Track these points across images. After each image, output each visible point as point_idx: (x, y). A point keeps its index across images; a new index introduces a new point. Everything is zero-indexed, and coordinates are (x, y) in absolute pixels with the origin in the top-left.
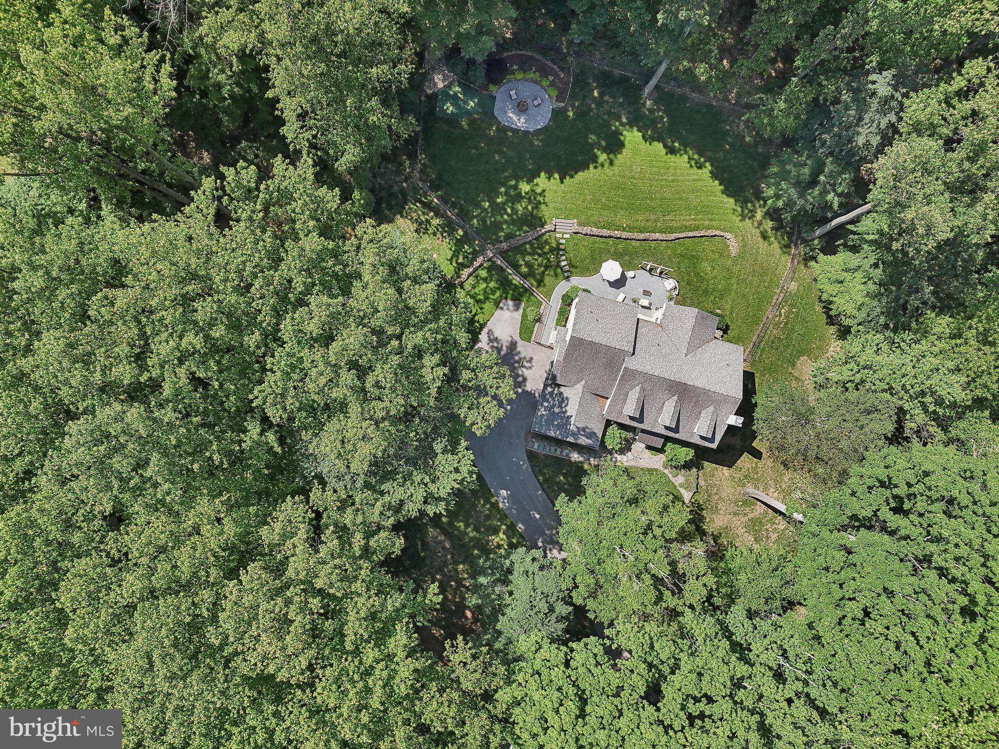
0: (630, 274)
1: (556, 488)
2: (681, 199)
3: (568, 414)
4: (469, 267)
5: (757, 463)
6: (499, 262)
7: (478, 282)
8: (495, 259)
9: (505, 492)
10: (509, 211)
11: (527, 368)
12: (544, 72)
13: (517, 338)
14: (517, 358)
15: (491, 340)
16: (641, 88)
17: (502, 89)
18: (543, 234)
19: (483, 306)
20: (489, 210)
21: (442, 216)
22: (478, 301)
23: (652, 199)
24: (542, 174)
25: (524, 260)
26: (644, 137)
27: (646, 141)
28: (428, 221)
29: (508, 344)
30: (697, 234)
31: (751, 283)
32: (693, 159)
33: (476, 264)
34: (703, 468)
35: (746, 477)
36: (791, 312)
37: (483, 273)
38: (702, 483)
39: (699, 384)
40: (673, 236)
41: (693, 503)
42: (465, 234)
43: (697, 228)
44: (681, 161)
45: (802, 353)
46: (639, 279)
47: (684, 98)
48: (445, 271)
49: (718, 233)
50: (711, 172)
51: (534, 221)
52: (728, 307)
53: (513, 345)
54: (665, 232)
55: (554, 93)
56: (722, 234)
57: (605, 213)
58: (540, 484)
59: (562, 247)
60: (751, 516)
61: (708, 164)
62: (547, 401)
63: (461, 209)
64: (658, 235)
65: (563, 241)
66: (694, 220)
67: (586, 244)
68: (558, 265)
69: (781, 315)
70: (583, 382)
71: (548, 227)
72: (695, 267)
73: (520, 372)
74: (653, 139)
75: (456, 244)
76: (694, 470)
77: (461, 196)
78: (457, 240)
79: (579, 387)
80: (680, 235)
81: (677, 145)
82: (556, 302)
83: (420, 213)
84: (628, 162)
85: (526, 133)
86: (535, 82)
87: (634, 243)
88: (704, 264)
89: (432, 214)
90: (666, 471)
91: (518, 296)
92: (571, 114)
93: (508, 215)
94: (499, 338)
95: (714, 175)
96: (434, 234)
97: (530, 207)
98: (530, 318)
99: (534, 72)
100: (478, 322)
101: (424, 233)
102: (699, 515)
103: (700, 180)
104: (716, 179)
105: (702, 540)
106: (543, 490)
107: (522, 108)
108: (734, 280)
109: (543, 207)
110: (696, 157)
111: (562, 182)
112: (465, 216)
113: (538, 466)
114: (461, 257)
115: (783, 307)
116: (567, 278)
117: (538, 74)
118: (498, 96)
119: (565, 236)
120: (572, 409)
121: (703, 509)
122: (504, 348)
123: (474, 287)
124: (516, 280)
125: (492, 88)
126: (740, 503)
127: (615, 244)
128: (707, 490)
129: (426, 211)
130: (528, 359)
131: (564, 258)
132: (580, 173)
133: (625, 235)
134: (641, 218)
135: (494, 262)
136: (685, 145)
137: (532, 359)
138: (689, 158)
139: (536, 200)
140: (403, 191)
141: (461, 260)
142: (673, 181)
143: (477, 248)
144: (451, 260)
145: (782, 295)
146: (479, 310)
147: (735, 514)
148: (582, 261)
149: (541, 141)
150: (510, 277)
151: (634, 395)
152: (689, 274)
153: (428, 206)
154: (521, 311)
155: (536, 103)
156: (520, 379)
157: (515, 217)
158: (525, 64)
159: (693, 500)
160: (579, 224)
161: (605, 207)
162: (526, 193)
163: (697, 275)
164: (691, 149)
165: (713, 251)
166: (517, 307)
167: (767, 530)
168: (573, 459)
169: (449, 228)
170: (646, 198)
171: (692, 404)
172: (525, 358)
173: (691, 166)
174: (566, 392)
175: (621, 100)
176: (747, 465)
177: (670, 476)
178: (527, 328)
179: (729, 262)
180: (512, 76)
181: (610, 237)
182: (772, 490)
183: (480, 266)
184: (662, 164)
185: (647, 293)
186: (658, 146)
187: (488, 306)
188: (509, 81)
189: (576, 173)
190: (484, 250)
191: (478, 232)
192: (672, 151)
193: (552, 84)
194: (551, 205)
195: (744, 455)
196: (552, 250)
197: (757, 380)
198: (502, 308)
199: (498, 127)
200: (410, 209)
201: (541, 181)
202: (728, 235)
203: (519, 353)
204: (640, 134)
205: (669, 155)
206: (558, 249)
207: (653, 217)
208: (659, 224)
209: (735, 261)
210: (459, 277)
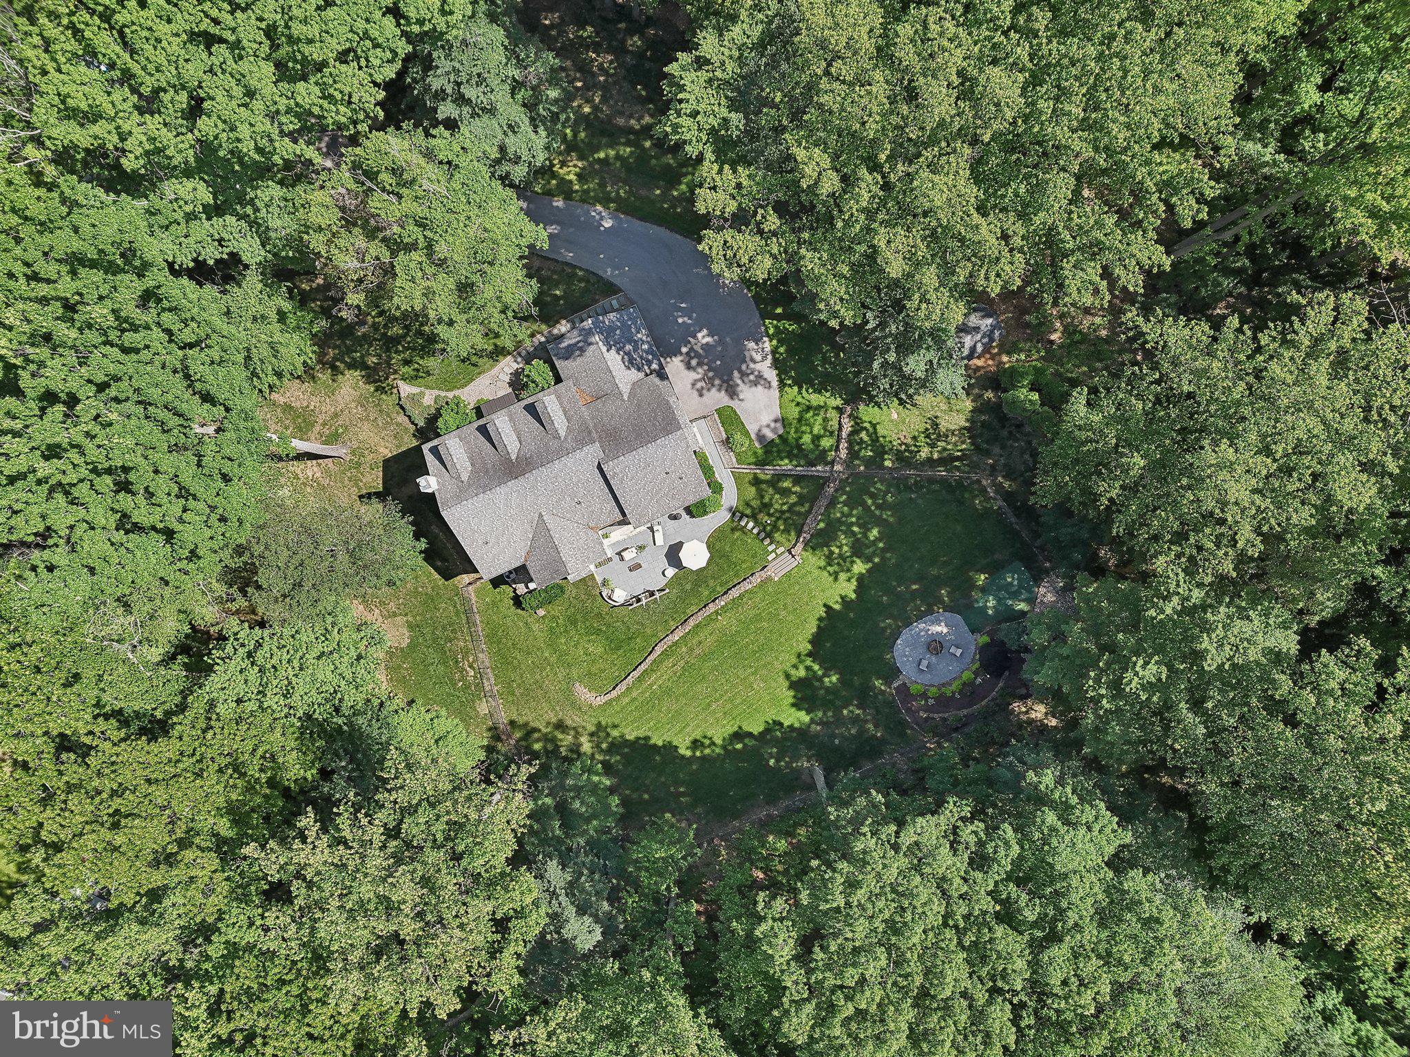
0: (671, 572)
1: (555, 277)
2: (684, 695)
3: (613, 351)
4: (849, 435)
5: (360, 489)
6: (819, 468)
7: (825, 430)
8: (827, 468)
9: (607, 225)
10: (855, 529)
11: (696, 381)
12: (943, 702)
13: (734, 404)
14: (717, 382)
15: (760, 377)
16: (828, 772)
17: (973, 647)
18: (798, 537)
19: (798, 409)
20: (877, 512)
21: (923, 464)
22: (809, 408)
23: (715, 668)
24: (853, 596)
25: (795, 493)
26: (781, 724)
27: (774, 722)
28: (933, 446)
29: (739, 389)
30: (636, 674)
31: (533, 673)
32: (709, 746)
33: (843, 445)
34: (414, 435)
35: (359, 464)
36: (463, 679)
37: (826, 443)
38: (402, 419)
39: (501, 491)
40: (659, 650)
41: (393, 387)
42: (882, 467)
43: (640, 679)
44: (719, 734)
45: (413, 646)
46: (657, 575)
47: (771, 800)
48: (870, 409)
49: (614, 694)
50: (676, 747)
51: (821, 541)
52: (535, 627)
53: (732, 393)
54: (670, 647)
55: (914, 689)
56: (608, 697)
57: (752, 613)
58: (575, 267)
59: (767, 541)
60: (317, 428)
61: (688, 753)
62: (647, 352)
63: (908, 488)
64: (676, 637)
65: (771, 548)
66: (651, 685)
67: (744, 566)
68: (754, 517)
69: (471, 666)
70: (626, 398)
71: (800, 546)
72: (607, 638)
73: (700, 370)
74: (767, 731)
75: (883, 446)
76: (421, 424)
77: (920, 501)
78: (886, 453)
79: (625, 389)
80: (651, 658)
81: (739, 746)
82: (724, 476)
83: (949, 447)
84: (774, 684)
85: (908, 624)
86: (943, 685)
87: (694, 609)
88: (600, 650)
89: (936, 456)
90: (450, 395)
91: (770, 450)
92: (878, 683)
93: (852, 524)
94: (754, 389)
95: (670, 748)
96: (914, 438)
97: (837, 551)
98: (738, 436)
99: (953, 693)
100: (790, 386)
101: (927, 429)
102: (375, 381)
103: (680, 732)
104: (664, 746)
105: (358, 307)
106: (567, 264)
107: (936, 646)
108: (553, 659)
109: (822, 563)
110: (707, 751)
111: (825, 605)
112: (900, 485)
113: (593, 285)
114: (866, 438)
115: (475, 677)
116: (734, 512)
117: (949, 694)
118: (970, 637)
119: (773, 555)
120: (614, 359)
121: (376, 390)
122: (739, 382)
123: (825, 420)
124: (786, 465)
125: (985, 639)
126: (341, 431)
127: (714, 590)
128: (388, 415)
129: (945, 454)
130: (705, 392)
131: (755, 531)
132: (814, 630)
133: (712, 608)
134: (708, 639)
135: (826, 464)
136: (728, 753)
137: (701, 395)
138: (713, 744)
139: (836, 565)
140: (987, 453)
141: (863, 435)
142: (709, 705)
143: (856, 462)
144: (874, 426)
145: (487, 689)
146: (799, 399)
147: (336, 415)
148: (733, 544)
149: (884, 629)
150: (795, 463)
151: (560, 423)
152: (608, 626)
153: (946, 461)
154: (753, 436)
155: (925, 663)
156: (694, 362)
157: (843, 528)
158: (970, 693)
159: (395, 391)
160: (769, 579)
161: (758, 618)
162: (853, 562)
163: (598, 632)
164: (719, 755)
165: (603, 671)
166: (761, 437)
167: (287, 428)
168: (564, 322)
169: (904, 458)
170: (721, 664)
171: (489, 466)
172: (709, 390)
173: (705, 737)
174: (634, 375)
175: (837, 741)
176: (368, 478)
177: (443, 394)
178: (731, 424)
179: (575, 674)
180: (974, 668)
181: (726, 593)
182: (318, 475)
183: (837, 447)
184: (736, 712)
185: (636, 567)
186: (756, 728)
187: (794, 412)
188: (973, 661)
189: (819, 627)
190: (848, 466)
191: (869, 479)
192: (738, 736)
193: (924, 695)
194: (816, 572)
195: (381, 486)
196: (775, 527)
197: (437, 576)
198: (776, 421)
199: (942, 602)
200: (963, 442)
201: (848, 588)
202: (601, 700)
203: (719, 390)
204: (786, 724)
205: (736, 728)
206: (769, 535)
207: (697, 651)
208: (684, 649)
209: (569, 680)
210: (849, 416)
